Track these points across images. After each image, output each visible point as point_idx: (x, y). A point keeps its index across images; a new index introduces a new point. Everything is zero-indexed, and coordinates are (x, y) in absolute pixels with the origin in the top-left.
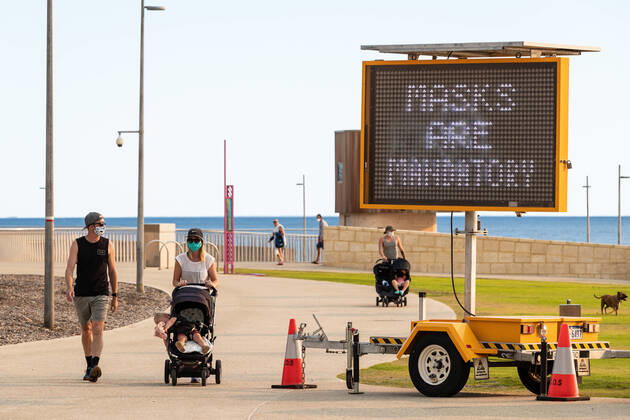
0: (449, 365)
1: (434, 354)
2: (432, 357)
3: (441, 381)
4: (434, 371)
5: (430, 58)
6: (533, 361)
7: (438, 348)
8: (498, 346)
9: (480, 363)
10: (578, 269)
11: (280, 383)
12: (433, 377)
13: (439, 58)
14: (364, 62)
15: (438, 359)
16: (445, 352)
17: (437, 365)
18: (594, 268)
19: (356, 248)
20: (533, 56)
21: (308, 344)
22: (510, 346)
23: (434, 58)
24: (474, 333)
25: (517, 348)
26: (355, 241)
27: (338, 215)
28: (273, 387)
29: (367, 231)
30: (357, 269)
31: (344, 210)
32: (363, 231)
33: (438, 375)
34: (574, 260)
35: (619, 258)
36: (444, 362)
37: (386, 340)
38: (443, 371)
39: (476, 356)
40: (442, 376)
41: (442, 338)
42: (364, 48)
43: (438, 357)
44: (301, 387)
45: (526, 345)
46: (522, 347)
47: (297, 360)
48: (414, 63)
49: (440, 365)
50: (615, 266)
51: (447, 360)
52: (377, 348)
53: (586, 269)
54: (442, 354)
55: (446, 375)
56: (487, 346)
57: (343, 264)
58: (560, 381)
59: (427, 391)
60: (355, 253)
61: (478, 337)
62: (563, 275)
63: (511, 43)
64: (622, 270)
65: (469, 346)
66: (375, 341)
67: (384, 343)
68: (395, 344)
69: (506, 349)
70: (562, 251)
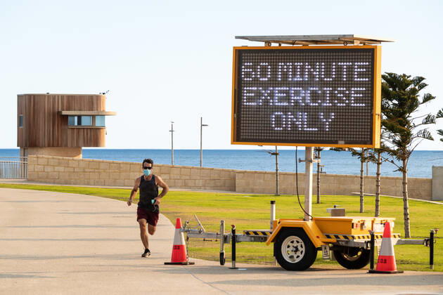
0: (304, 249)
1: (292, 242)
2: (291, 244)
3: (297, 260)
4: (293, 254)
5: (277, 45)
6: (365, 247)
7: (295, 238)
8: (337, 237)
9: (325, 248)
10: (191, 183)
11: (170, 261)
12: (291, 257)
13: (283, 45)
14: (234, 47)
15: (295, 245)
16: (300, 240)
17: (294, 249)
18: (201, 183)
19: (49, 169)
20: (355, 44)
21: (191, 235)
22: (345, 237)
23: (280, 45)
24: (319, 228)
25: (351, 238)
26: (48, 165)
27: (19, 148)
28: (166, 264)
29: (56, 159)
30: (49, 183)
31: (24, 145)
32: (53, 158)
33: (295, 256)
34: (187, 177)
35: (216, 177)
36: (299, 248)
37: (255, 233)
38: (299, 253)
39: (323, 244)
40: (298, 257)
41: (300, 232)
42: (237, 37)
43: (295, 244)
44: (186, 264)
45: (356, 236)
46: (353, 237)
47: (182, 246)
48: (269, 48)
49: (296, 250)
50: (213, 182)
51: (302, 246)
52: (248, 239)
53: (195, 183)
54: (298, 242)
55: (301, 256)
56: (328, 237)
57: (40, 180)
58: (385, 260)
59: (287, 267)
60: (48, 172)
61: (322, 231)
62: (181, 187)
63: (344, 36)
64: (219, 184)
65: (318, 237)
66: (248, 233)
67: (254, 235)
68: (261, 235)
69: (342, 238)
70: (181, 171)
